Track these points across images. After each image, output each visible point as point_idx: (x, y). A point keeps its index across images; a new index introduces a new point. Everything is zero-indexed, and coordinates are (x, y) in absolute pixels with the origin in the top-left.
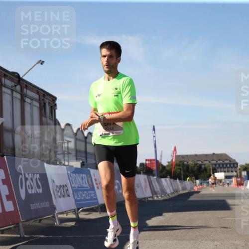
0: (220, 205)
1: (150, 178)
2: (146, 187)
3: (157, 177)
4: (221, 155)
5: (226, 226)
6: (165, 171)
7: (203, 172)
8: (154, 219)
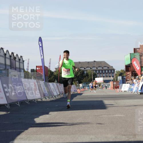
0: (98, 105)
1: (39, 82)
2: (35, 90)
3: (46, 81)
4: (101, 62)
5: (101, 123)
6: (53, 77)
7: (85, 77)
8: (41, 117)
